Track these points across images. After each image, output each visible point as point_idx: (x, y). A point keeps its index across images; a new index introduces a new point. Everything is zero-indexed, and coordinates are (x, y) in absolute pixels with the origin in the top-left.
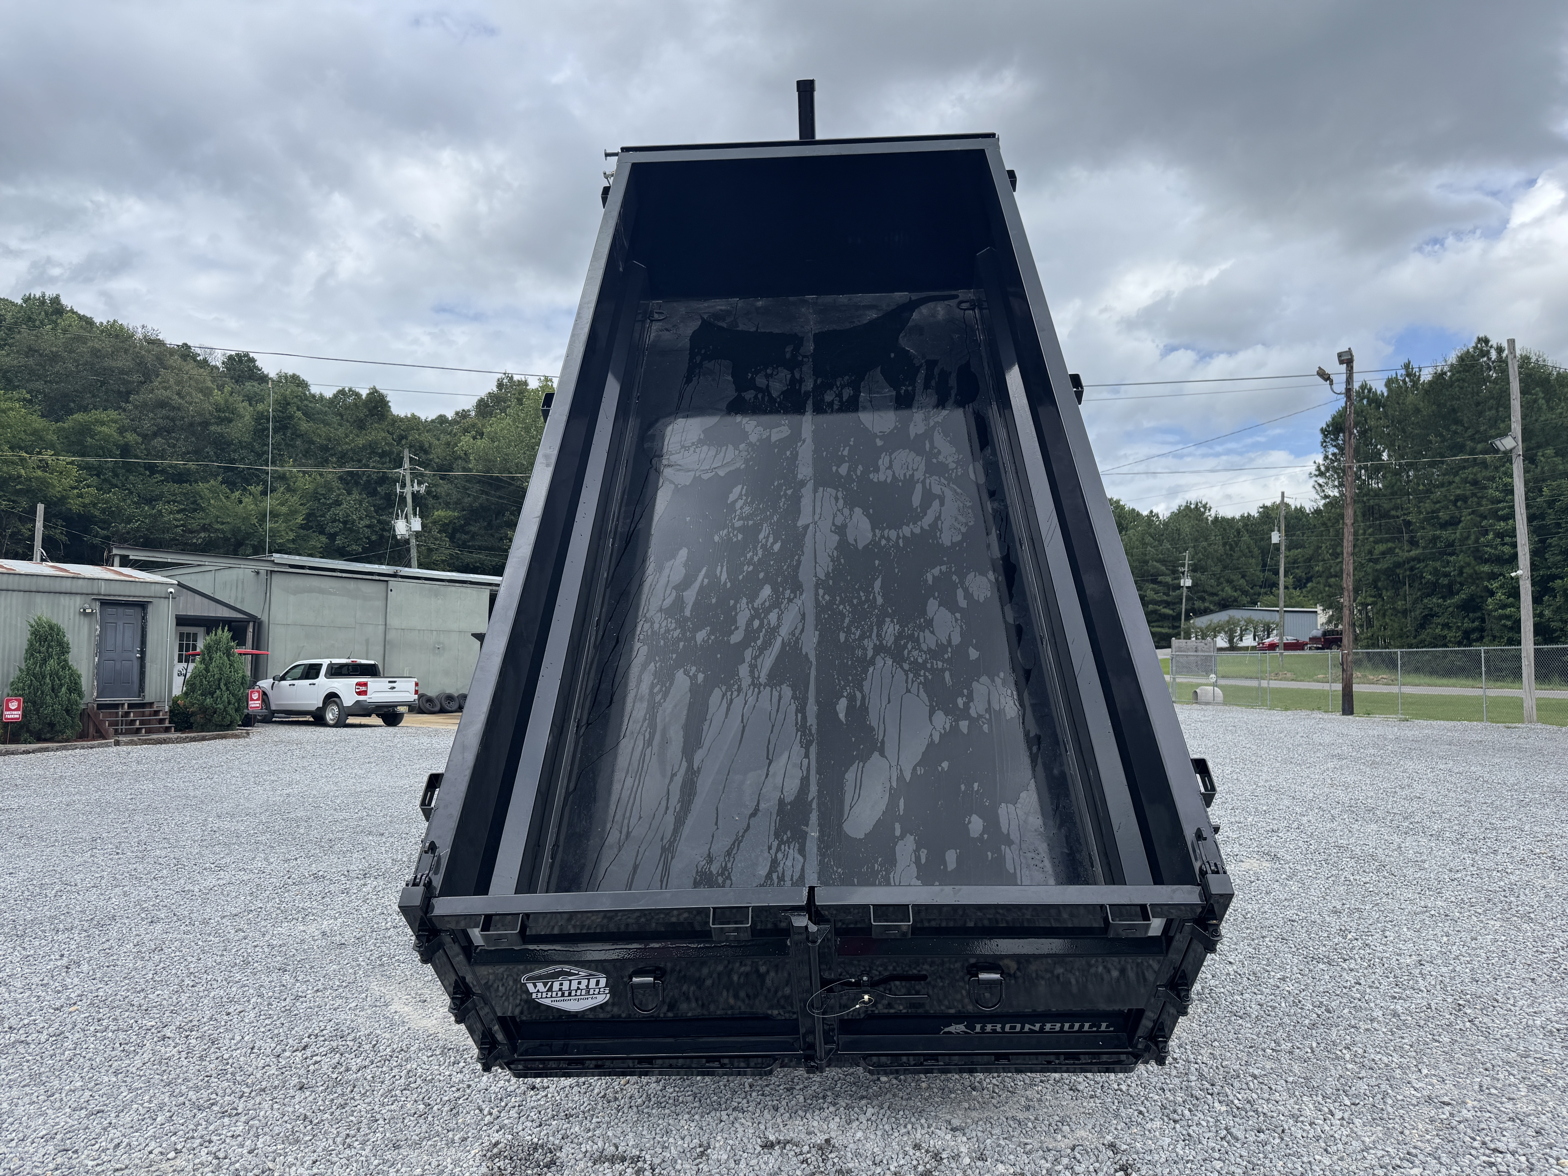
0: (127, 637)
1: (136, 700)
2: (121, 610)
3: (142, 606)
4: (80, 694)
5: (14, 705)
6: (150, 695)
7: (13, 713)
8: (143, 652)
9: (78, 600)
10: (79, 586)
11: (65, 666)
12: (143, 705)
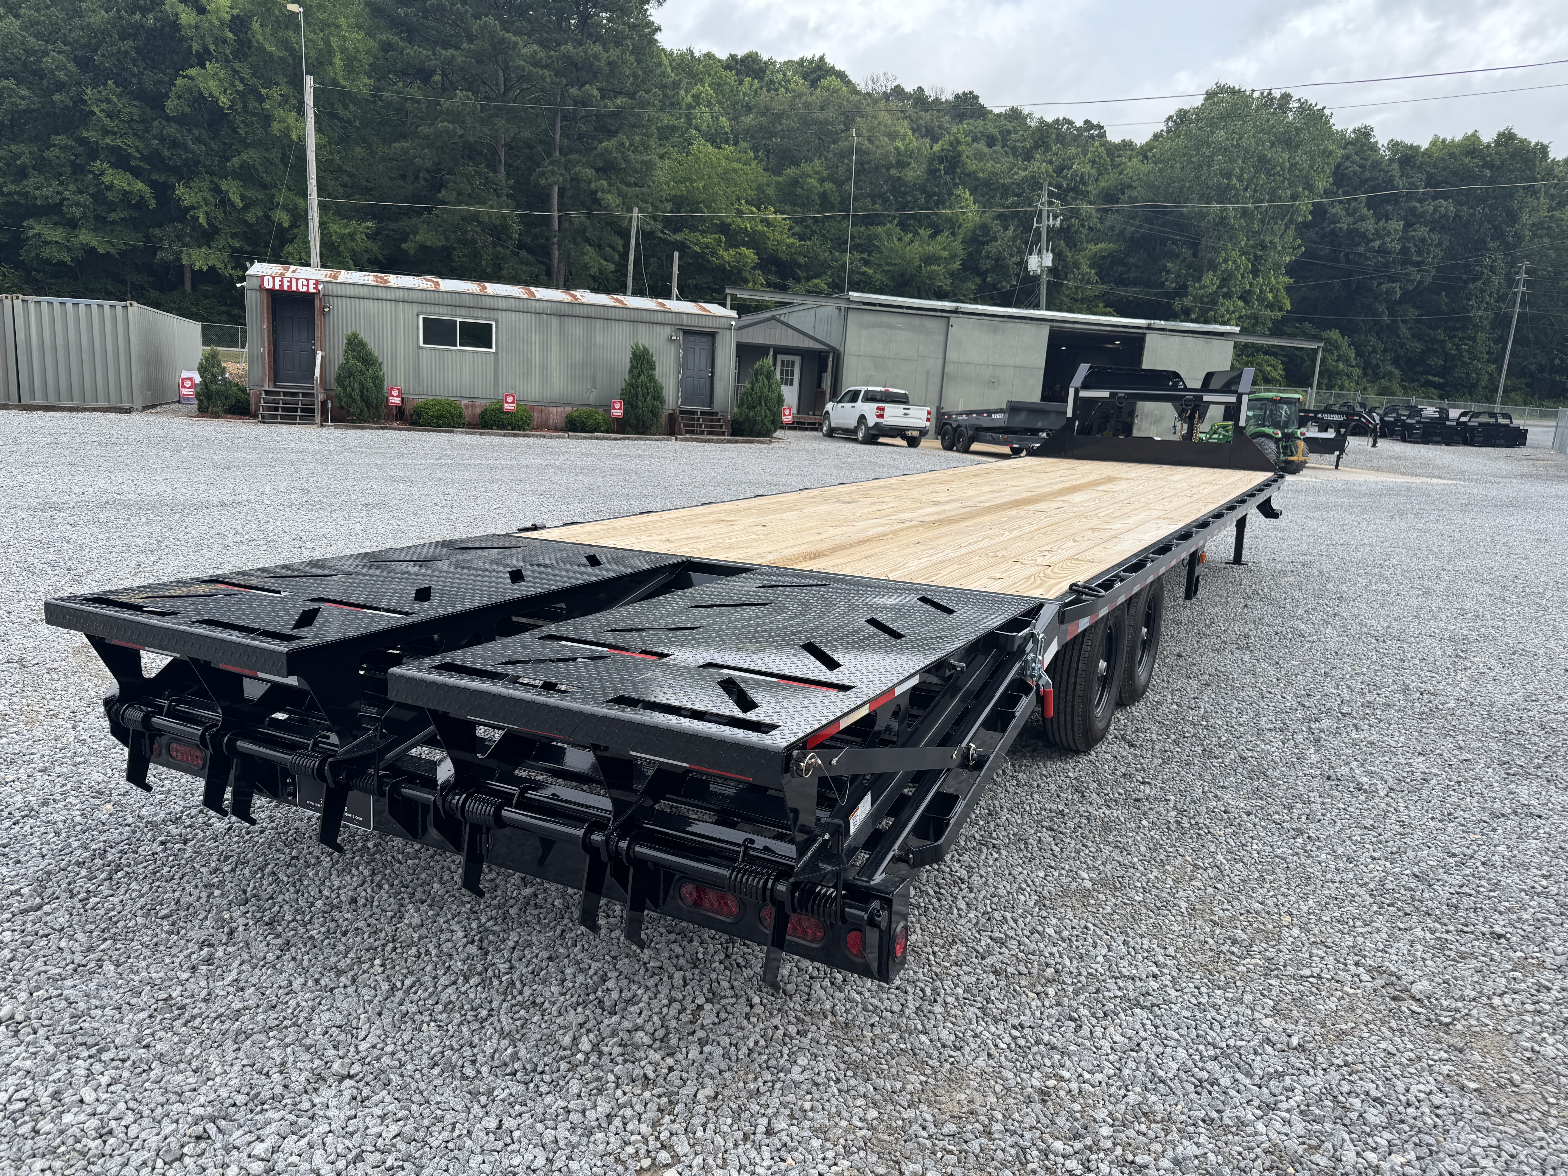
0: (700, 359)
1: (707, 409)
2: (698, 338)
3: (712, 336)
4: (663, 402)
5: (617, 406)
6: (718, 406)
7: (617, 412)
8: (712, 372)
9: (668, 330)
10: (668, 318)
11: (652, 378)
12: (712, 414)
